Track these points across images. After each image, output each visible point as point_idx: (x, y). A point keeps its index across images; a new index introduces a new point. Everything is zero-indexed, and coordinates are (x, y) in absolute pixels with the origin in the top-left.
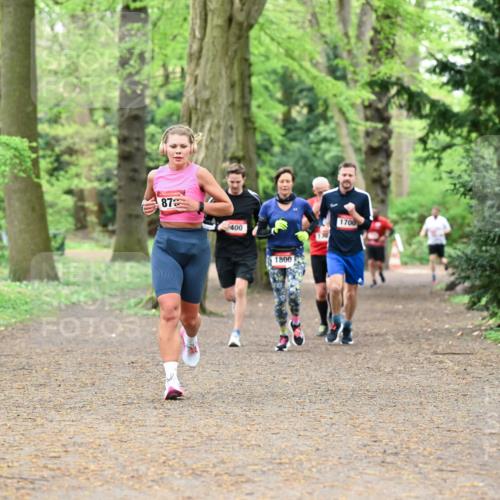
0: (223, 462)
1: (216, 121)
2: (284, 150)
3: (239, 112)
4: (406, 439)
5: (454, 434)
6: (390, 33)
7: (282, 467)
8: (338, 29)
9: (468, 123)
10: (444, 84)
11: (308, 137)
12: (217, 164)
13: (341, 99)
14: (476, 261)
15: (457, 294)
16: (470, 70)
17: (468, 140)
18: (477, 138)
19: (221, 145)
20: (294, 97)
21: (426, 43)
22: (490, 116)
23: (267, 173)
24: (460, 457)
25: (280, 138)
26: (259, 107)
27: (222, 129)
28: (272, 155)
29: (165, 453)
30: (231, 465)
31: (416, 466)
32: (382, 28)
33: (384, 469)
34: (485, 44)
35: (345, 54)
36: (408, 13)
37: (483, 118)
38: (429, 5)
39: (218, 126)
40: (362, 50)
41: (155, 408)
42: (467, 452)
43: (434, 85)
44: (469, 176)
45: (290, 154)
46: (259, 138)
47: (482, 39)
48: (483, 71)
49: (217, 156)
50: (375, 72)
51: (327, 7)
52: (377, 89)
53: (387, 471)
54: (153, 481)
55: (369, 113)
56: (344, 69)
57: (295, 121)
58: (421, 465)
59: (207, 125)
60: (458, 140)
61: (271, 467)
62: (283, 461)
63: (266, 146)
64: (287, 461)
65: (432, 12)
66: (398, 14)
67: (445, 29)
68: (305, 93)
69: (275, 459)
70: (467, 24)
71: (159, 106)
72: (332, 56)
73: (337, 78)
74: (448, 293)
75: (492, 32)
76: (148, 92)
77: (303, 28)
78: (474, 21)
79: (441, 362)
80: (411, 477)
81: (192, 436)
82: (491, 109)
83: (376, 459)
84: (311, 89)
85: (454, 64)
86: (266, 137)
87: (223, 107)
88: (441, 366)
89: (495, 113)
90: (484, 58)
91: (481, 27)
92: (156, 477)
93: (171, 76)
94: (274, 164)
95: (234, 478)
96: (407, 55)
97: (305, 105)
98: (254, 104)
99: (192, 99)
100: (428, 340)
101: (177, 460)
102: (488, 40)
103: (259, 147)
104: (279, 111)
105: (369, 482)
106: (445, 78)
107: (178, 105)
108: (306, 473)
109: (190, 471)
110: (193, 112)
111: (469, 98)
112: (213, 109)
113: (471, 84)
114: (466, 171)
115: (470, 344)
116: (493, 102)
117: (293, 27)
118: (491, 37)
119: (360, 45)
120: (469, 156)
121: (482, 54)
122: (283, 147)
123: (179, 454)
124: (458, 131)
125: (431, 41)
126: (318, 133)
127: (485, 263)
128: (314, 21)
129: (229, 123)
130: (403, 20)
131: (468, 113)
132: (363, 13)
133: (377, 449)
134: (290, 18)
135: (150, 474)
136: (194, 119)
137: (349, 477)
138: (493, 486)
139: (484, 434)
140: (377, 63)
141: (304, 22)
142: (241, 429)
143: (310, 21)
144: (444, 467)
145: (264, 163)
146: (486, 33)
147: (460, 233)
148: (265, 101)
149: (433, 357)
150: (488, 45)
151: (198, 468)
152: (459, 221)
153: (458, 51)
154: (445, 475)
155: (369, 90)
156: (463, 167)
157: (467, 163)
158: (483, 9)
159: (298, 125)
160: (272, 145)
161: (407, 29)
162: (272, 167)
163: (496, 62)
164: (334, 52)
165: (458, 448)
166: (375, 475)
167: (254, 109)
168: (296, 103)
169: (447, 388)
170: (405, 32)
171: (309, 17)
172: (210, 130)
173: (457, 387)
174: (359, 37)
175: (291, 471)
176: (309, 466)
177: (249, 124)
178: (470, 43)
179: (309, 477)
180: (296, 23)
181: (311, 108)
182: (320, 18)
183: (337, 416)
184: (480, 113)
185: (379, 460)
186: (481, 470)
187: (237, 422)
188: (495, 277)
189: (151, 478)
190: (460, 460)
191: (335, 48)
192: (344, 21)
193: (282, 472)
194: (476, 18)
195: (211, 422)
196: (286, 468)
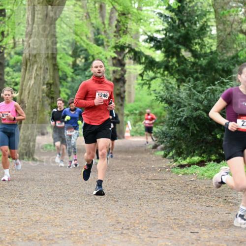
0: (43, 233)
1: (39, 65)
2: (73, 80)
3: (51, 62)
4: (133, 222)
5: (157, 219)
6: (125, 22)
7: (72, 236)
8: (99, 20)
9: (163, 67)
10: (151, 47)
11: (85, 73)
12: (40, 87)
13: (101, 55)
14: (167, 134)
15: (158, 151)
16: (164, 41)
17: (163, 75)
18: (167, 74)
19: (42, 77)
20: (78, 53)
21: (143, 27)
22: (174, 63)
23: (65, 91)
24: (159, 230)
25: (71, 74)
26: (61, 58)
27: (42, 69)
28: (67, 82)
29: (14, 229)
30: (47, 235)
31: (138, 235)
32: (121, 20)
33: (122, 237)
34: (171, 28)
35: (103, 33)
36: (134, 12)
37: (170, 64)
38: (144, 8)
39: (41, 68)
40: (112, 30)
41: (10, 207)
42: (163, 228)
43: (147, 48)
44: (164, 92)
45: (76, 82)
46: (60, 74)
47: (170, 25)
48: (170, 41)
49: (40, 83)
50: (118, 42)
51: (94, 9)
52: (119, 50)
53: (124, 238)
54: (8, 243)
55: (114, 61)
56: (103, 40)
57: (78, 66)
58: (140, 234)
59: (35, 67)
60: (159, 75)
61: (67, 236)
62: (73, 233)
63: (64, 78)
64: (74, 233)
65: (146, 12)
66: (129, 13)
67: (152, 20)
68: (83, 52)
69: (69, 232)
70: (162, 18)
71: (11, 58)
72: (96, 34)
73: (99, 45)
74: (154, 150)
75: (175, 22)
76: (6, 51)
77: (82, 20)
78: (166, 17)
79: (150, 184)
80: (135, 240)
81: (27, 221)
82: (175, 60)
83: (118, 232)
84: (86, 50)
85: (156, 38)
86: (64, 74)
87: (43, 58)
88: (150, 186)
89: (176, 62)
90: (171, 35)
91: (170, 20)
92: (10, 241)
93: (17, 43)
94: (68, 86)
95: (49, 242)
96: (133, 33)
97: (83, 58)
98: (58, 57)
99: (28, 55)
100: (144, 173)
101: (20, 233)
102: (173, 26)
103: (60, 78)
104: (70, 60)
105: (115, 243)
106: (152, 44)
107: (20, 58)
108: (84, 239)
109: (27, 238)
110: (28, 61)
111: (163, 54)
112: (38, 60)
113: (164, 47)
114: (162, 90)
115: (164, 175)
116: (175, 56)
117: (78, 19)
118: (174, 25)
119: (110, 28)
120: (164, 83)
121: (170, 33)
122: (72, 78)
123: (21, 229)
124: (158, 71)
125: (145, 26)
126: (90, 71)
127: (172, 135)
128: (88, 16)
129: (46, 67)
130: (131, 16)
131: (163, 62)
132: (112, 12)
133: (119, 227)
134: (76, 15)
135: (7, 239)
136: (28, 64)
137: (105, 240)
138: (175, 244)
139: (171, 219)
140: (119, 37)
141: (83, 17)
142: (52, 217)
143: (86, 16)
144: (152, 236)
145: (63, 86)
146: (172, 22)
147: (159, 120)
148: (64, 56)
149: (146, 182)
150: (173, 29)
151: (30, 237)
152: (159, 115)
153: (158, 31)
154: (152, 239)
155: (115, 50)
156: (161, 88)
157: (163, 86)
158: (170, 11)
159: (80, 67)
160: (67, 77)
161: (133, 20)
162: (67, 88)
163: (176, 37)
164: (98, 32)
165: (159, 226)
166: (118, 239)
167: (58, 60)
168: (79, 56)
169: (153, 196)
170: (132, 22)
171: (85, 14)
172: (36, 70)
173: (158, 196)
174: (110, 24)
175: (77, 238)
176: (86, 235)
177: (55, 67)
178: (164, 27)
179: (86, 241)
180: (79, 17)
181: (86, 59)
182: (91, 15)
183: (99, 211)
184: (169, 62)
185: (120, 232)
186: (170, 237)
187: (50, 214)
188: (177, 142)
189: (8, 242)
190: (160, 232)
191: (98, 29)
192: (103, 16)
193: (72, 239)
194: (167, 15)
195: (37, 214)
196: (74, 237)
